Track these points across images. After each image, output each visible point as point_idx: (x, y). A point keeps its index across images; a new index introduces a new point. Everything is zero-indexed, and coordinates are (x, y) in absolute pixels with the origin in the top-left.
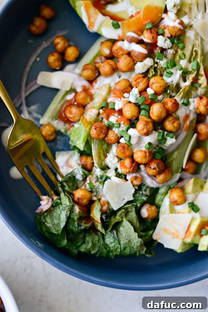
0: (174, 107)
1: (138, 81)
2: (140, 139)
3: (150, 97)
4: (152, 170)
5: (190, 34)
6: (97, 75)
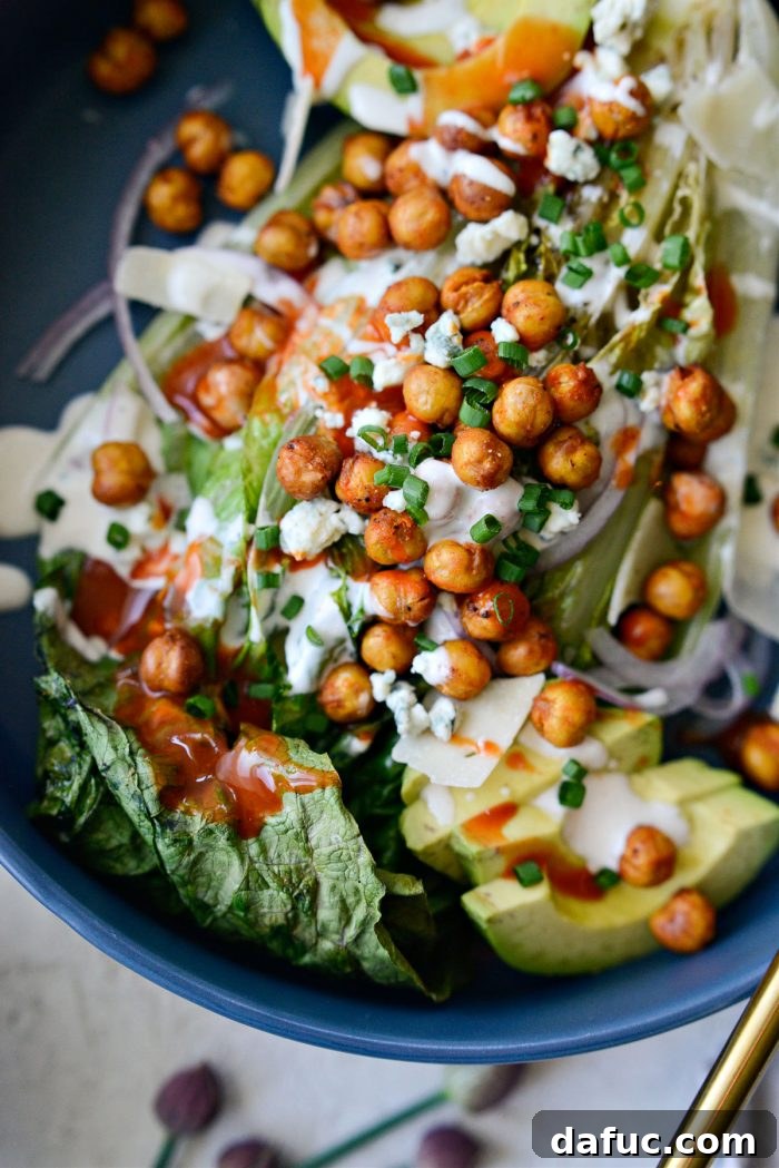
0: (580, 398)
1: (464, 289)
2: (459, 500)
3: (501, 354)
4: (479, 619)
5: (670, 138)
6: (313, 251)
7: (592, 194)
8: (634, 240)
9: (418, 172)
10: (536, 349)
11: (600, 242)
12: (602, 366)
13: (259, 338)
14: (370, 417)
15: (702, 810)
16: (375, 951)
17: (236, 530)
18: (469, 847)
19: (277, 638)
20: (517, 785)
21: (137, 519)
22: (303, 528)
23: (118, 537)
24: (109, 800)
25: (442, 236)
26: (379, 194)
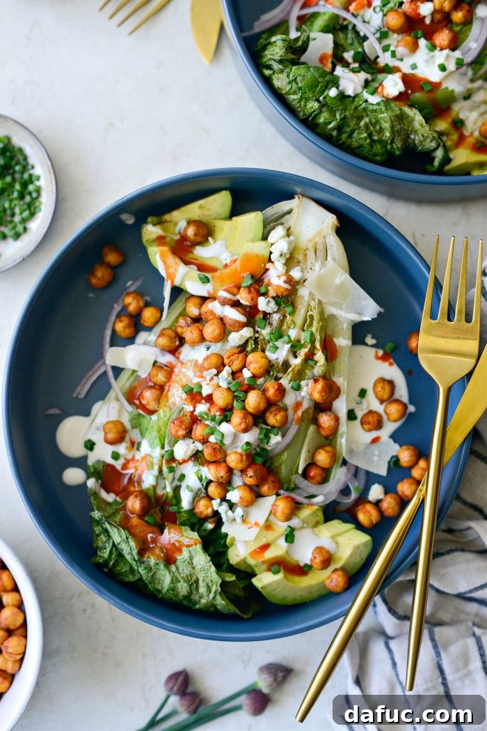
0: (276, 396)
1: (232, 358)
2: (235, 437)
3: (246, 382)
4: (249, 478)
5: (304, 292)
6: (177, 343)
7: (276, 317)
8: (293, 333)
9: (212, 313)
10: (259, 377)
11: (279, 334)
12: (285, 381)
13: (160, 377)
14: (202, 408)
15: (340, 539)
16: (221, 602)
17: (157, 452)
18: (252, 562)
19: (177, 490)
20: (268, 537)
21: (122, 449)
22: (182, 450)
23: (116, 456)
24: (120, 555)
25: (223, 336)
26: (197, 320)
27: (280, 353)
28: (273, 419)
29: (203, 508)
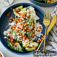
0: (28, 28)
1: (23, 24)
2: (23, 32)
3: (24, 26)
4: (25, 37)
5: (31, 16)
8: (30, 21)
9: (21, 19)
10: (26, 26)
11: (28, 21)
12: (29, 26)
13: (15, 26)
14: (20, 29)
16: (22, 51)
17: (15, 34)
18: (25, 46)
19: (17, 39)
21: (11, 34)
22: (17, 34)
23: (10, 35)
24: (11, 46)
25: (22, 21)
26: (19, 20)
27: (28, 23)
28: (27, 30)
29: (20, 41)
